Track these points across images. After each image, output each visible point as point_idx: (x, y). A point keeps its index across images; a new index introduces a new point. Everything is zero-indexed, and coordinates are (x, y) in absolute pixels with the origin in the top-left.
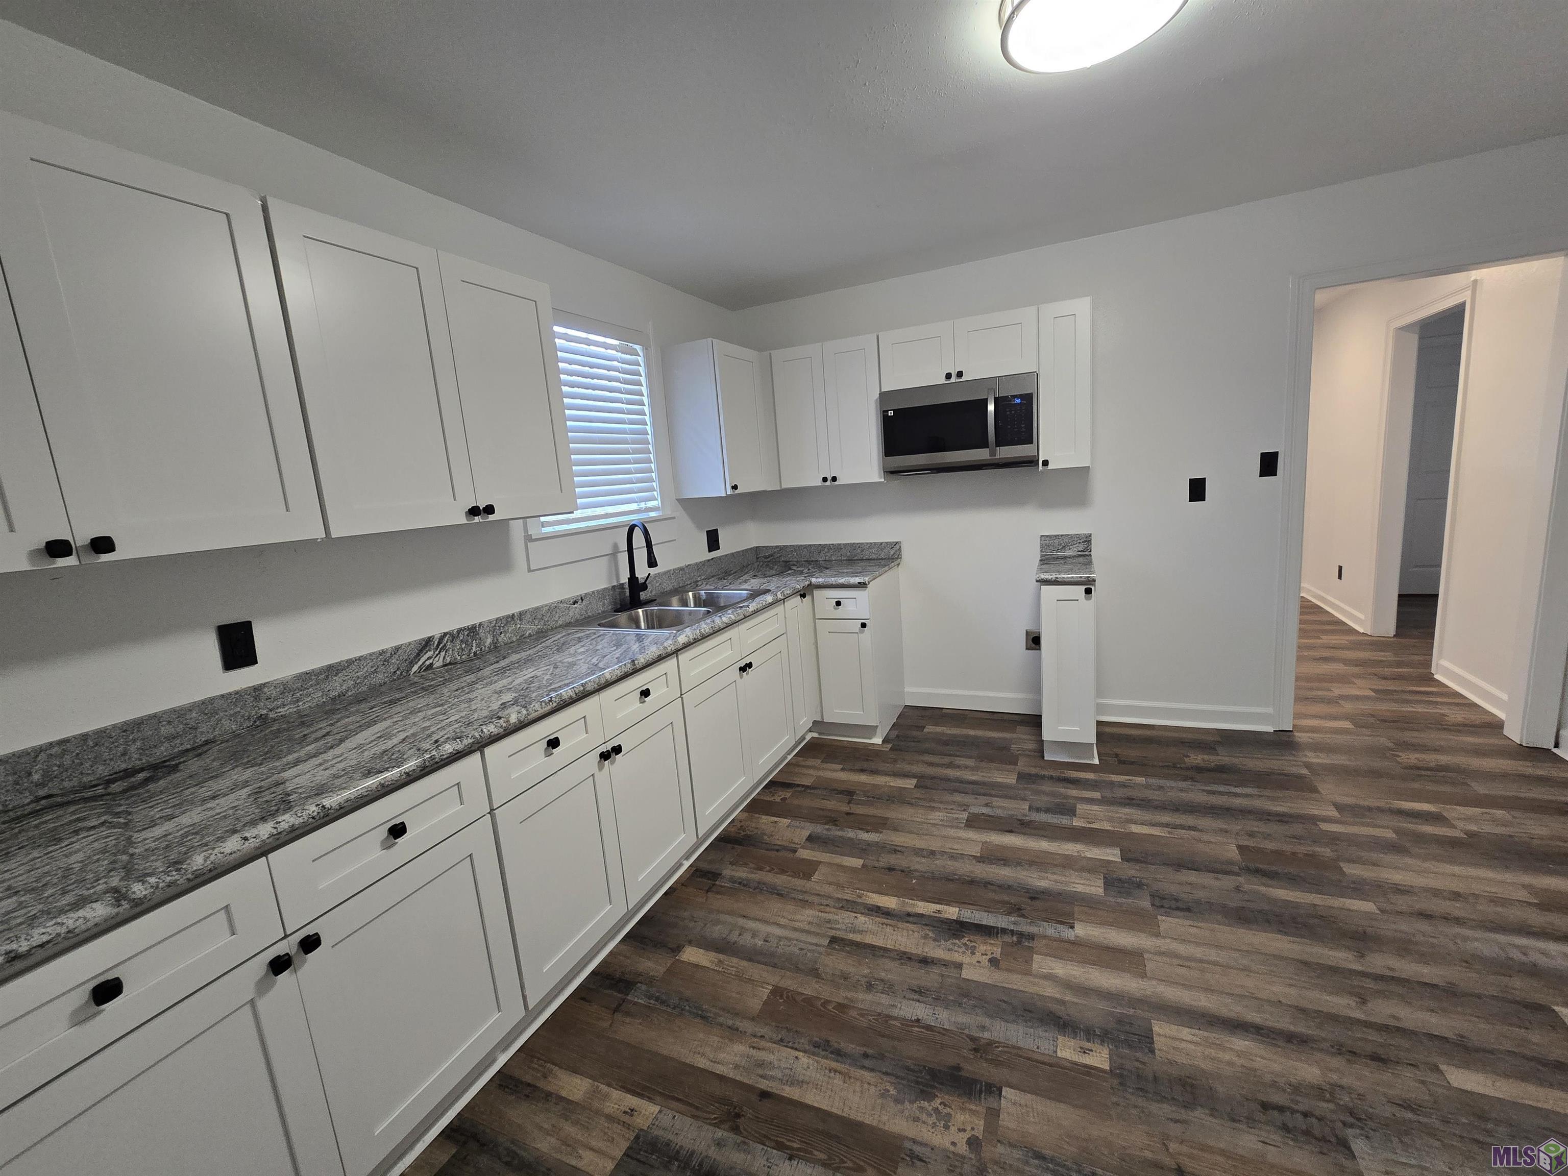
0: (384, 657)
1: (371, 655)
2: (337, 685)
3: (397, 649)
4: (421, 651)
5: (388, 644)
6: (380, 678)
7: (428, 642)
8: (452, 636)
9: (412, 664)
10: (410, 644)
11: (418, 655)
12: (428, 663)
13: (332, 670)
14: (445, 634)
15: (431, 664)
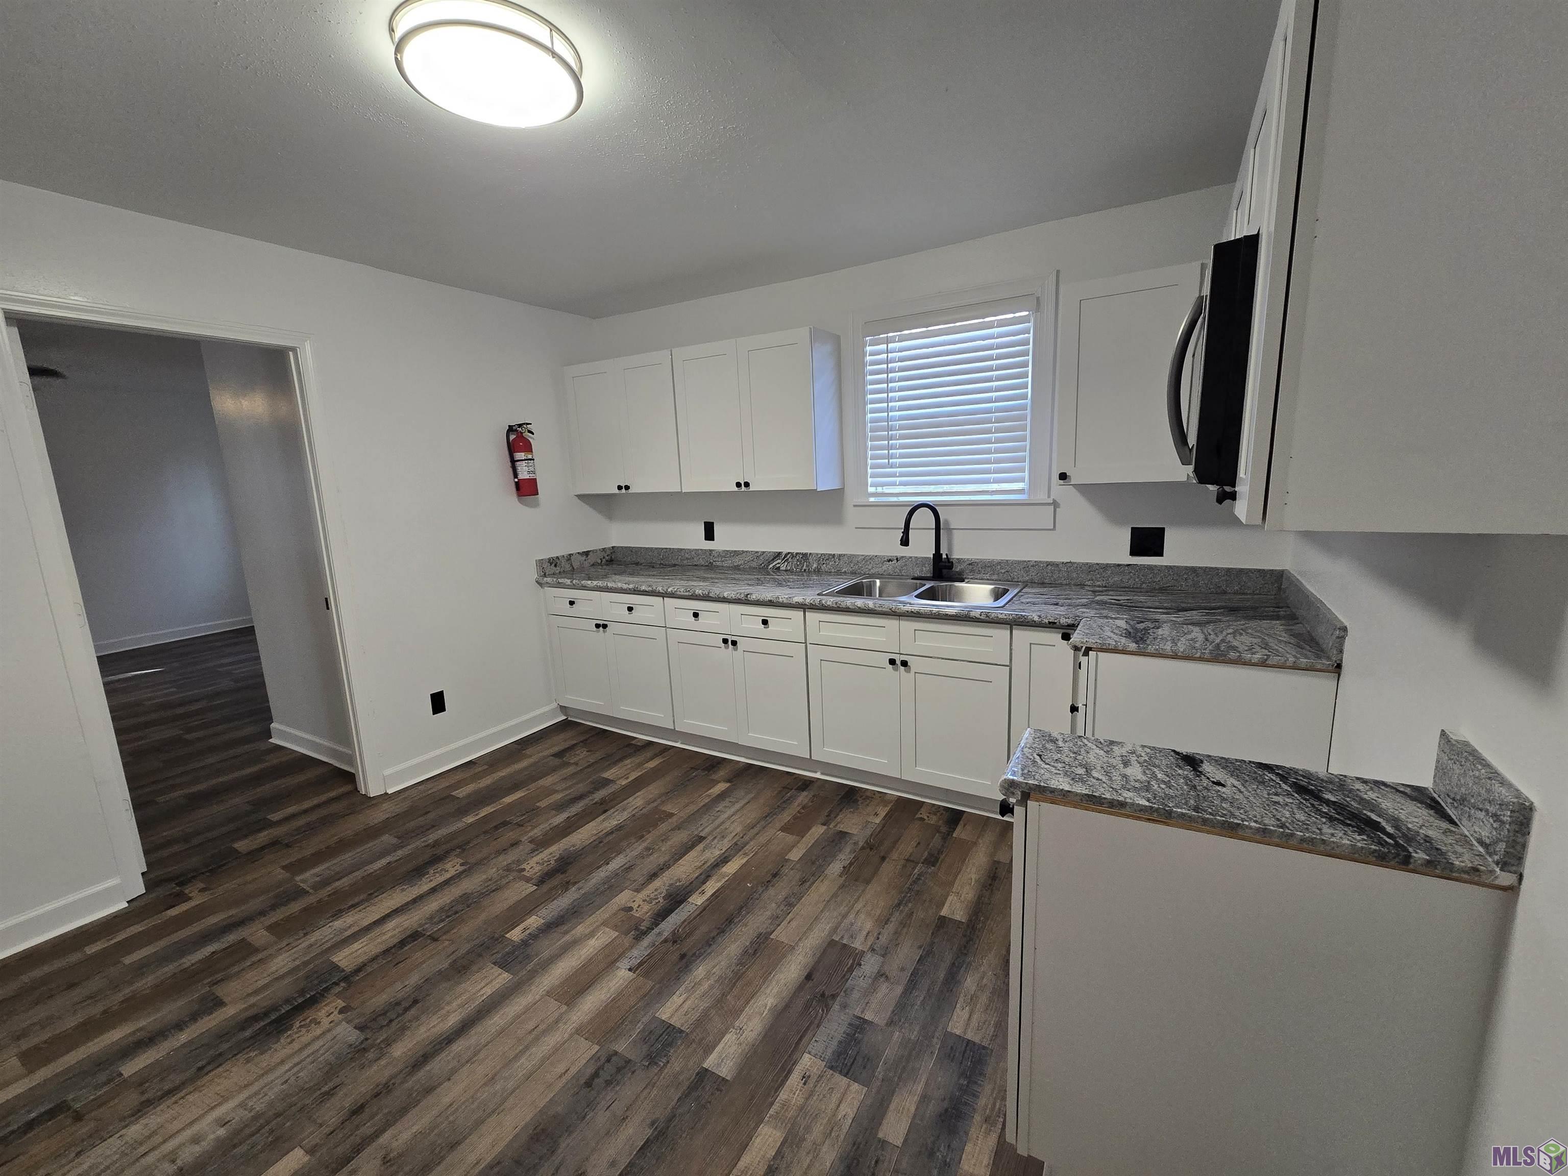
0: (757, 555)
1: (752, 551)
2: (737, 561)
3: (764, 552)
4: (775, 558)
5: (760, 549)
6: (754, 564)
7: (780, 553)
8: (793, 555)
9: (769, 563)
10: (770, 552)
11: (773, 559)
12: (778, 565)
13: (736, 553)
14: (789, 553)
15: (779, 567)
